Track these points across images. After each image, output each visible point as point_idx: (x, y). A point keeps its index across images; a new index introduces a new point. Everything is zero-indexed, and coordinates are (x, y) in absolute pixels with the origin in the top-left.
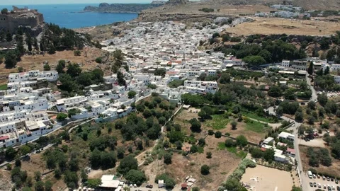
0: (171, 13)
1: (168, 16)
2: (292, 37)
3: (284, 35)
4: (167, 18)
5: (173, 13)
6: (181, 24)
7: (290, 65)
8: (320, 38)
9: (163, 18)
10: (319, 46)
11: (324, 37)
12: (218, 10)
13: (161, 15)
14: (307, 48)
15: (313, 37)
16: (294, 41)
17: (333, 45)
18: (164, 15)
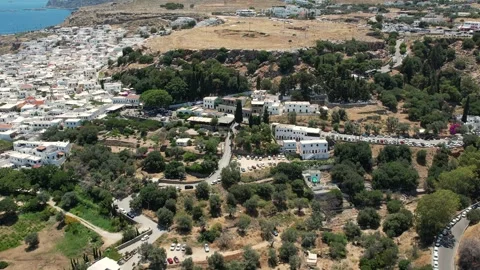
0: (112, 12)
1: (107, 16)
2: (236, 53)
3: (223, 50)
4: (105, 19)
5: (115, 12)
6: (120, 30)
7: (216, 105)
8: (279, 54)
9: (100, 20)
10: (276, 68)
11: (285, 53)
12: (192, 6)
13: (97, 15)
14: (257, 72)
15: (268, 53)
16: (240, 60)
17: (302, 66)
18: (102, 15)
